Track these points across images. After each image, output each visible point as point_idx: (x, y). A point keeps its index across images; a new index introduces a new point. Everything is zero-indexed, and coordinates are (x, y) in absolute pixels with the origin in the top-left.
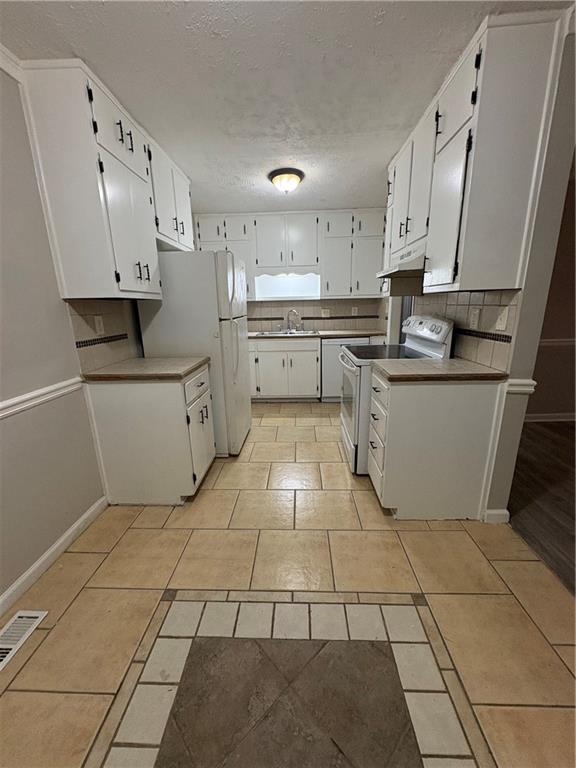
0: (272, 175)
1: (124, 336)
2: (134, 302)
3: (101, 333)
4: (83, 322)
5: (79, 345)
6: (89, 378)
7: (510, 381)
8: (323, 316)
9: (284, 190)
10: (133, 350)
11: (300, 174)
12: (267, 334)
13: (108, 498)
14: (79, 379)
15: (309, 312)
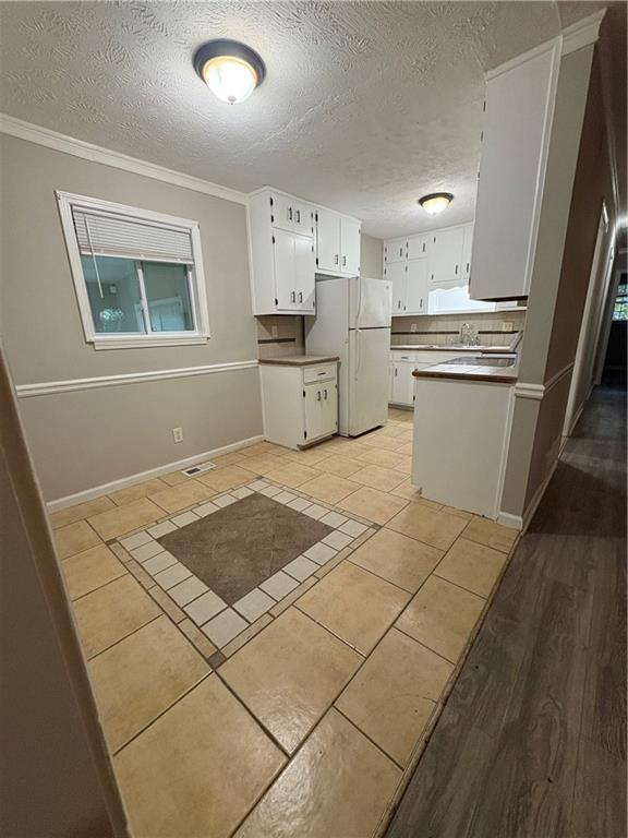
0: (422, 201)
1: (293, 340)
2: (303, 316)
3: (275, 336)
4: (264, 329)
5: (260, 342)
6: (262, 362)
7: (518, 384)
8: (504, 330)
9: (431, 213)
10: (299, 350)
11: (449, 197)
12: (435, 347)
13: (265, 436)
14: (256, 361)
15: (488, 325)
